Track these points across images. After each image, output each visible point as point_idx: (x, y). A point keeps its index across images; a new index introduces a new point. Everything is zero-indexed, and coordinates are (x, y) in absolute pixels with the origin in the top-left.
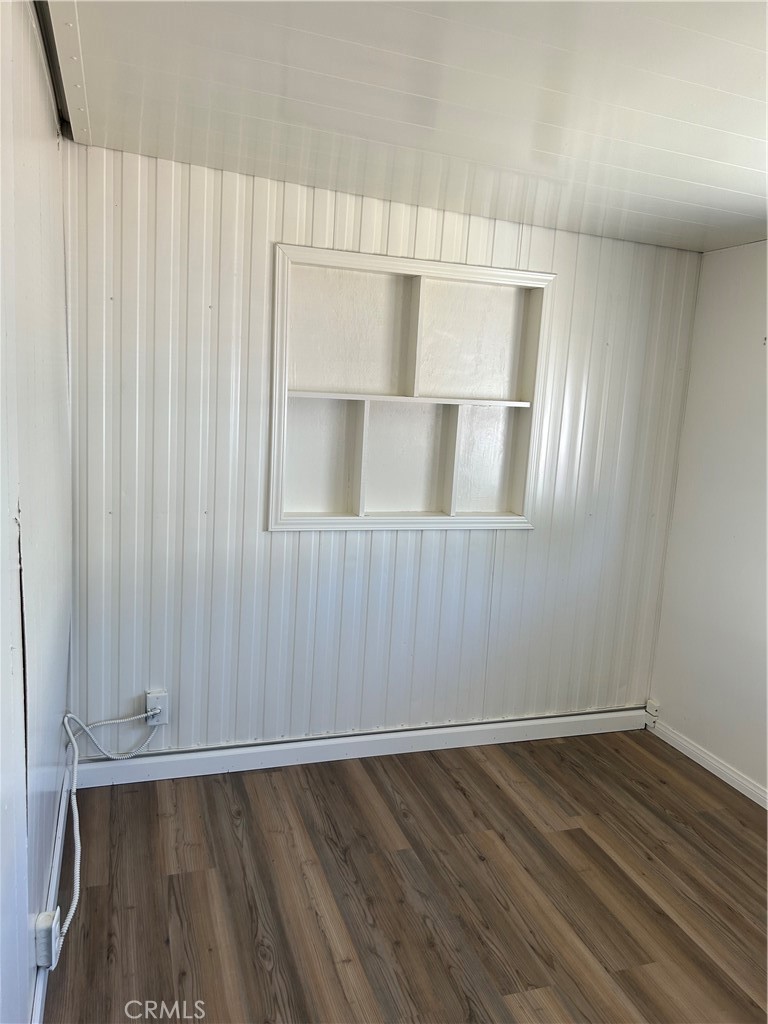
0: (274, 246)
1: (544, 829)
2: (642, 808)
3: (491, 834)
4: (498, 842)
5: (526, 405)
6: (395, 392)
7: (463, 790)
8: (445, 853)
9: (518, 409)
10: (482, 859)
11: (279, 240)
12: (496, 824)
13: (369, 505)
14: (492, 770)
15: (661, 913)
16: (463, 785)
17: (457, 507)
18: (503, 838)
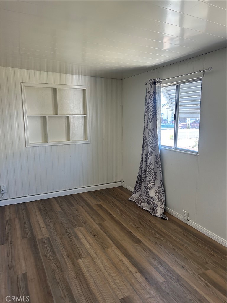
0: (21, 83)
1: (92, 204)
2: (115, 199)
3: (80, 206)
4: (81, 208)
5: (85, 115)
6: (54, 114)
7: (76, 200)
8: (68, 210)
9: (84, 116)
10: (77, 210)
11: (22, 82)
12: (81, 205)
13: (50, 140)
14: (84, 197)
15: (111, 214)
16: (77, 199)
17: (71, 139)
18: (82, 207)
